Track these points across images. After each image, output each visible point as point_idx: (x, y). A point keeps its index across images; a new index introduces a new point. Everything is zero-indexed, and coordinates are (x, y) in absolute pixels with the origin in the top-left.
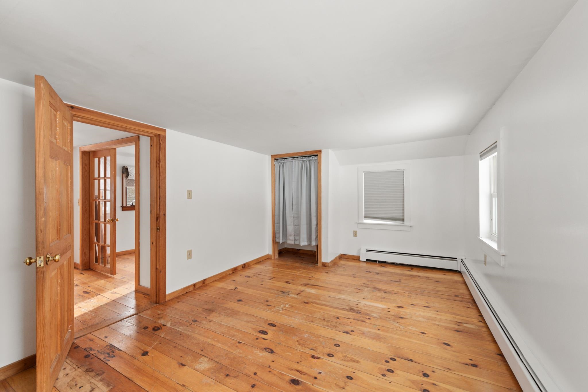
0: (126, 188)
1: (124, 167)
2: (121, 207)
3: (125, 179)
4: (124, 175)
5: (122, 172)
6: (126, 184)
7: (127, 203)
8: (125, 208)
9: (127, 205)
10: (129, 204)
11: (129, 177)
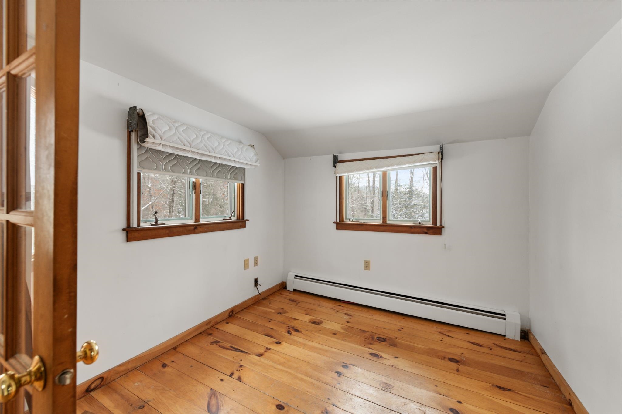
0: (139, 174)
1: (133, 109)
2: (124, 230)
3: (135, 147)
4: (133, 135)
5: (128, 128)
6: (140, 164)
7: (141, 220)
8: (136, 234)
9: (143, 225)
10: (146, 222)
11: (147, 140)
